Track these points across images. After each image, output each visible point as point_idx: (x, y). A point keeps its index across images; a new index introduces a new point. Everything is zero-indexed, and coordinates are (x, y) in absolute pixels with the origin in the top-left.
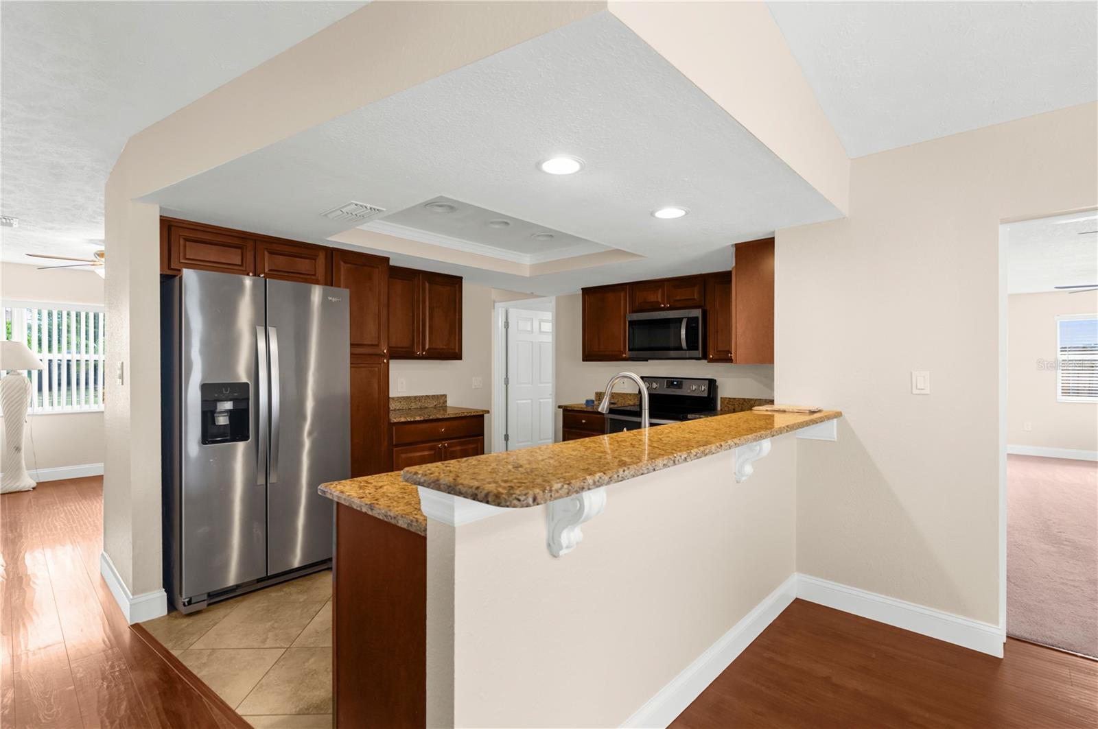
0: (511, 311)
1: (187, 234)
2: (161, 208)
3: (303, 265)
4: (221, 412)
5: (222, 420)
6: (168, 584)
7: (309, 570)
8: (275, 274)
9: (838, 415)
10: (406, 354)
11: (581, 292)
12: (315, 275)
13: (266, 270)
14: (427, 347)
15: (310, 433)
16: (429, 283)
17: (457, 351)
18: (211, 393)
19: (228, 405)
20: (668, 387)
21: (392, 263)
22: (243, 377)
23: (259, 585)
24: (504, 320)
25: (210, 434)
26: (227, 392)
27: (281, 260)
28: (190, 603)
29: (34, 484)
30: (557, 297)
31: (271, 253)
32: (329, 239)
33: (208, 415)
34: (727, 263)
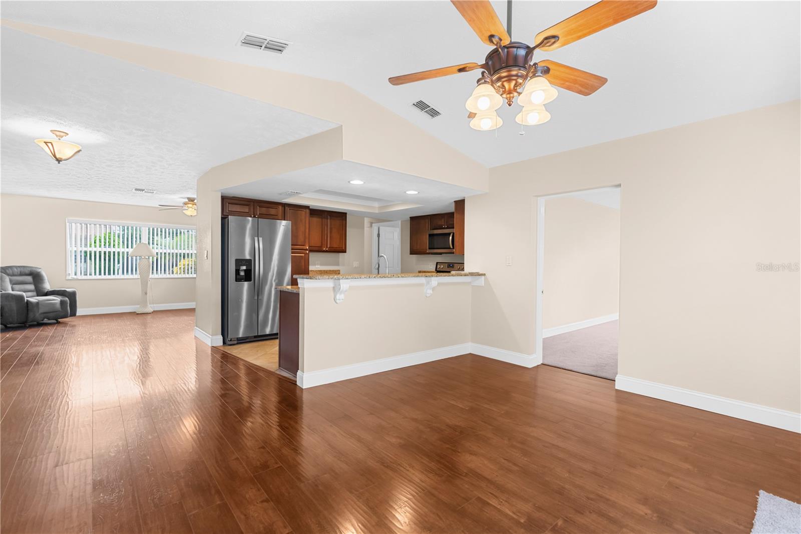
0: (381, 228)
1: (229, 201)
2: (222, 193)
3: (272, 211)
4: (242, 270)
5: (242, 273)
6: (223, 334)
7: (272, 337)
8: (262, 216)
9: (484, 275)
10: (319, 250)
11: (409, 219)
12: (277, 215)
13: (258, 214)
14: (329, 246)
15: (275, 281)
16: (330, 216)
17: (343, 248)
18: (239, 262)
19: (244, 268)
20: (448, 267)
21: (310, 208)
22: (248, 257)
23: (255, 339)
24: (377, 233)
25: (238, 279)
26: (244, 262)
27: (264, 210)
28: (231, 340)
29: (152, 311)
30: (401, 221)
31: (260, 207)
32: (283, 201)
33: (237, 271)
34: (452, 209)
